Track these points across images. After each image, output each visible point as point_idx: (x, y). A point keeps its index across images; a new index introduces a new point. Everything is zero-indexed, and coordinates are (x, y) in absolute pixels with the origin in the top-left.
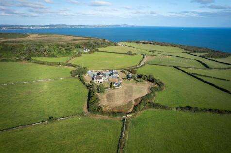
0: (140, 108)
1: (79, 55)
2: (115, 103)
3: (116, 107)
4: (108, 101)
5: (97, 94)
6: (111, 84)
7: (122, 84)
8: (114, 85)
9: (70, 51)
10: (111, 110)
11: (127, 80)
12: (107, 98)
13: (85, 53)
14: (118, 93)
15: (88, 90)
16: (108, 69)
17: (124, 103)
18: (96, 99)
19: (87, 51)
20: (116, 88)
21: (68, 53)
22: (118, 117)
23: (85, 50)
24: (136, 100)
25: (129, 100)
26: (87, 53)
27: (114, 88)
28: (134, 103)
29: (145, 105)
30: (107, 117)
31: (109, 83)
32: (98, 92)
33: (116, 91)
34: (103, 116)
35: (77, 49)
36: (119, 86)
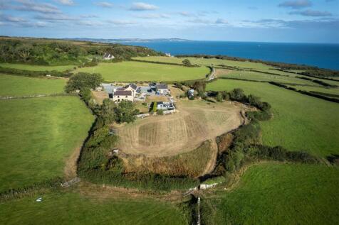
0: (235, 160)
1: (94, 64)
2: (163, 146)
3: (166, 159)
4: (141, 142)
5: (115, 124)
6: (152, 105)
7: (179, 106)
8: (159, 107)
9: (76, 56)
10: (151, 169)
11: (187, 99)
12: (141, 135)
13: (105, 61)
14: (170, 123)
15: (94, 117)
16: (146, 82)
17: (186, 147)
18: (108, 136)
19: (108, 58)
20: (165, 112)
21: (72, 60)
22: (174, 192)
23: (106, 56)
24: (220, 139)
25: (201, 140)
26: (109, 61)
27: (160, 113)
28: (214, 146)
29: (245, 152)
30: (134, 193)
31: (149, 105)
32: (119, 121)
33: (163, 120)
34: (122, 189)
35: (91, 56)
36: (170, 109)
